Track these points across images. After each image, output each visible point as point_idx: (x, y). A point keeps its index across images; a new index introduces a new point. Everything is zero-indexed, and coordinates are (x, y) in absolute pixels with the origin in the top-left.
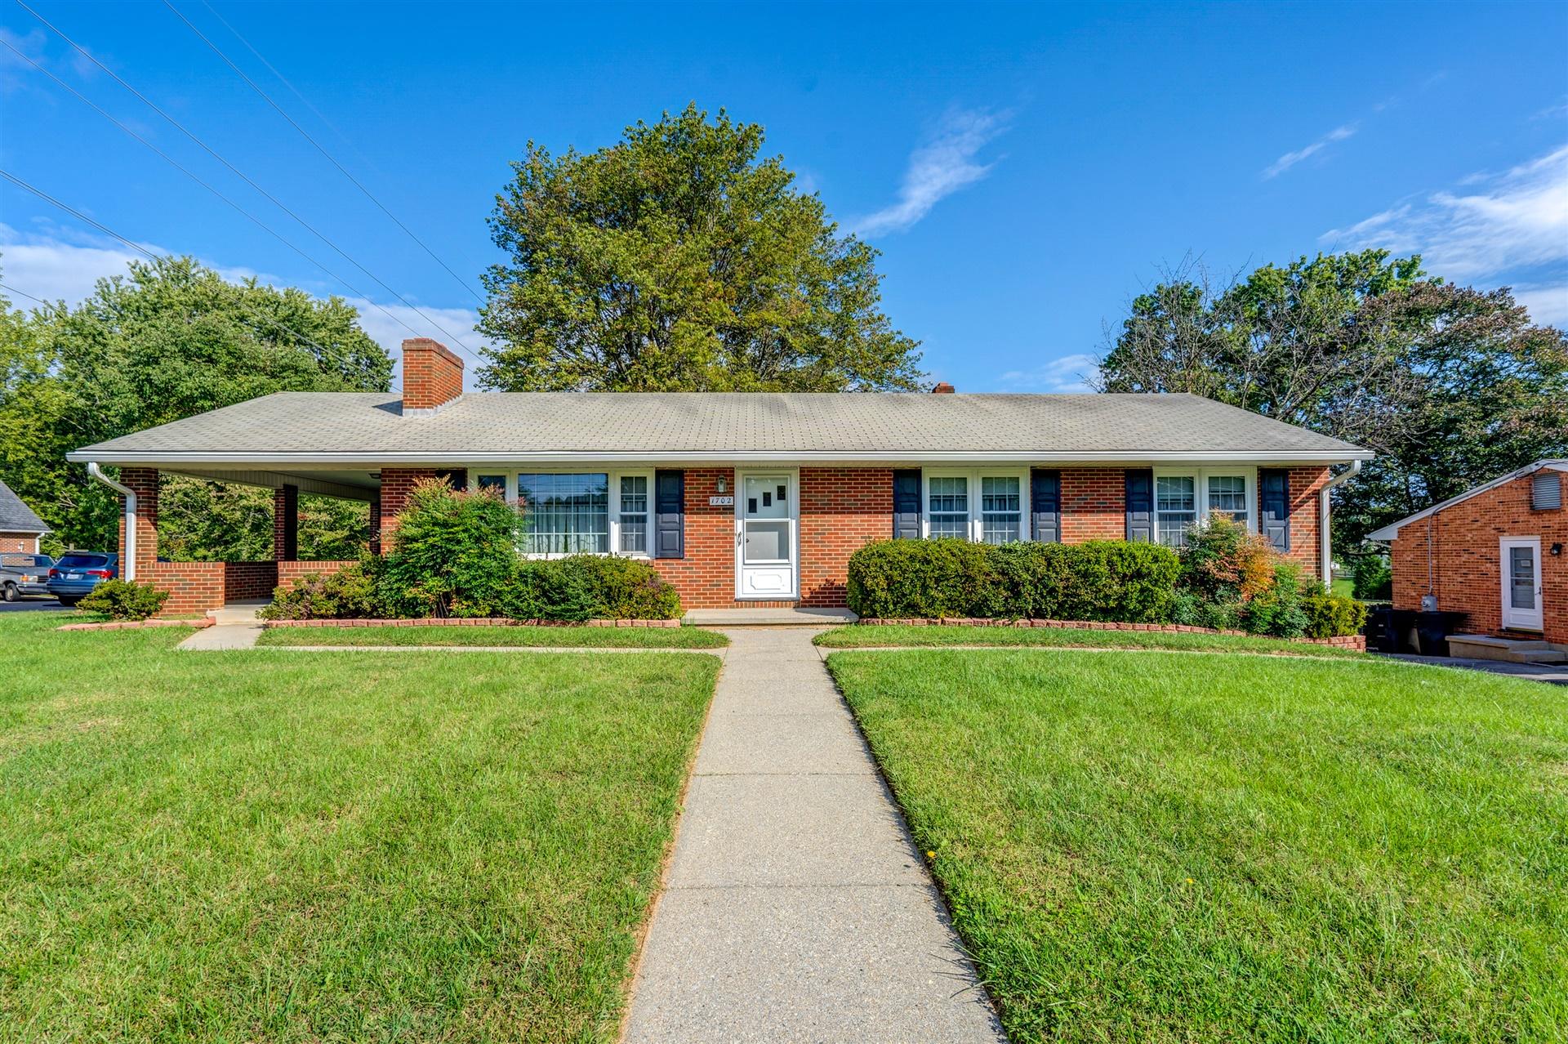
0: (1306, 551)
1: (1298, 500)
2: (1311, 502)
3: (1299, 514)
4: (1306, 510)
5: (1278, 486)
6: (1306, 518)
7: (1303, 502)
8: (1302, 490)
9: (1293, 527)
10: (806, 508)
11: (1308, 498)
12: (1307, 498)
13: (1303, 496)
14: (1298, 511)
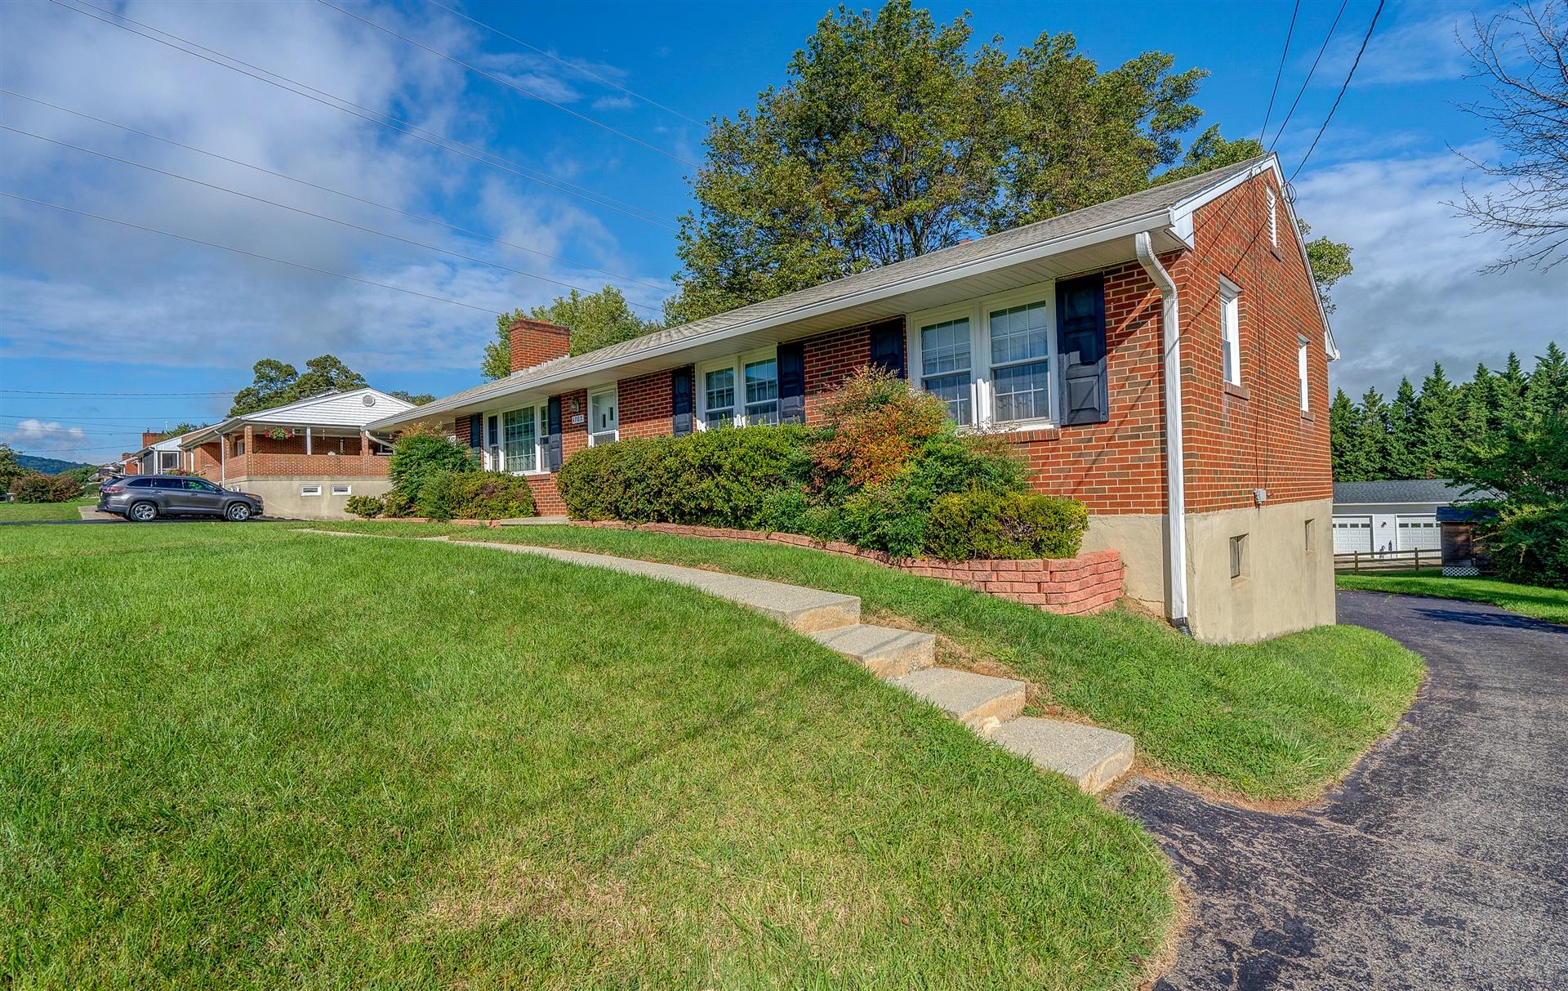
0: (1142, 414)
1: (1124, 325)
2: (1150, 324)
3: (1127, 348)
4: (1139, 339)
5: (1084, 307)
6: (1142, 354)
7: (1135, 326)
8: (1133, 305)
9: (1115, 373)
10: (622, 422)
11: (1145, 317)
12: (1141, 317)
13: (1133, 315)
14: (1126, 344)
